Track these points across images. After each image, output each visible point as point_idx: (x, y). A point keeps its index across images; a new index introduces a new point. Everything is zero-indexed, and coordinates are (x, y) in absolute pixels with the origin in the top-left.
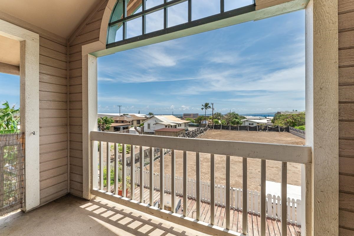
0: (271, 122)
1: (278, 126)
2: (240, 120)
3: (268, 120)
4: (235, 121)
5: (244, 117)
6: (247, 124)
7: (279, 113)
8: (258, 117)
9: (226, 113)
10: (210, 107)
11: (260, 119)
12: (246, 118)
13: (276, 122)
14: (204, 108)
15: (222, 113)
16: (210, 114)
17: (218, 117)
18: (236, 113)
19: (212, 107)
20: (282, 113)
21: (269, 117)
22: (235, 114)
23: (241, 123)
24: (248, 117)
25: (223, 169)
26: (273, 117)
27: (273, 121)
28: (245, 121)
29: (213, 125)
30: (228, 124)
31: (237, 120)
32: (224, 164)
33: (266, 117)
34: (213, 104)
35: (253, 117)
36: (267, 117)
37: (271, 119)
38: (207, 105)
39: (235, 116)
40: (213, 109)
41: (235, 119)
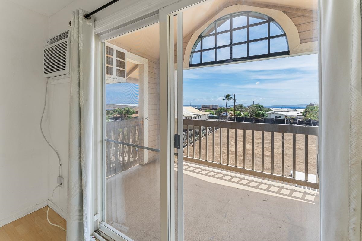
0: (302, 115)
1: (310, 120)
2: (266, 112)
3: (298, 112)
4: (259, 113)
5: (269, 109)
6: (273, 117)
7: (311, 105)
8: (286, 110)
9: (250, 105)
10: (231, 98)
11: (288, 112)
12: (272, 111)
13: (308, 115)
14: (225, 99)
15: (245, 105)
16: (232, 106)
17: (240, 108)
18: (261, 105)
19: (233, 98)
20: (315, 106)
21: (300, 110)
22: (259, 106)
23: (267, 115)
24: (274, 109)
25: (249, 161)
26: (304, 110)
27: (304, 114)
28: (271, 113)
29: (235, 118)
30: (251, 116)
31: (261, 113)
32: (249, 157)
33: (295, 110)
34: (235, 95)
35: (280, 109)
36: (297, 110)
37: (302, 112)
38: (229, 96)
39: (259, 107)
40: (235, 100)
41: (259, 111)
